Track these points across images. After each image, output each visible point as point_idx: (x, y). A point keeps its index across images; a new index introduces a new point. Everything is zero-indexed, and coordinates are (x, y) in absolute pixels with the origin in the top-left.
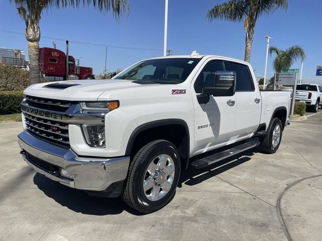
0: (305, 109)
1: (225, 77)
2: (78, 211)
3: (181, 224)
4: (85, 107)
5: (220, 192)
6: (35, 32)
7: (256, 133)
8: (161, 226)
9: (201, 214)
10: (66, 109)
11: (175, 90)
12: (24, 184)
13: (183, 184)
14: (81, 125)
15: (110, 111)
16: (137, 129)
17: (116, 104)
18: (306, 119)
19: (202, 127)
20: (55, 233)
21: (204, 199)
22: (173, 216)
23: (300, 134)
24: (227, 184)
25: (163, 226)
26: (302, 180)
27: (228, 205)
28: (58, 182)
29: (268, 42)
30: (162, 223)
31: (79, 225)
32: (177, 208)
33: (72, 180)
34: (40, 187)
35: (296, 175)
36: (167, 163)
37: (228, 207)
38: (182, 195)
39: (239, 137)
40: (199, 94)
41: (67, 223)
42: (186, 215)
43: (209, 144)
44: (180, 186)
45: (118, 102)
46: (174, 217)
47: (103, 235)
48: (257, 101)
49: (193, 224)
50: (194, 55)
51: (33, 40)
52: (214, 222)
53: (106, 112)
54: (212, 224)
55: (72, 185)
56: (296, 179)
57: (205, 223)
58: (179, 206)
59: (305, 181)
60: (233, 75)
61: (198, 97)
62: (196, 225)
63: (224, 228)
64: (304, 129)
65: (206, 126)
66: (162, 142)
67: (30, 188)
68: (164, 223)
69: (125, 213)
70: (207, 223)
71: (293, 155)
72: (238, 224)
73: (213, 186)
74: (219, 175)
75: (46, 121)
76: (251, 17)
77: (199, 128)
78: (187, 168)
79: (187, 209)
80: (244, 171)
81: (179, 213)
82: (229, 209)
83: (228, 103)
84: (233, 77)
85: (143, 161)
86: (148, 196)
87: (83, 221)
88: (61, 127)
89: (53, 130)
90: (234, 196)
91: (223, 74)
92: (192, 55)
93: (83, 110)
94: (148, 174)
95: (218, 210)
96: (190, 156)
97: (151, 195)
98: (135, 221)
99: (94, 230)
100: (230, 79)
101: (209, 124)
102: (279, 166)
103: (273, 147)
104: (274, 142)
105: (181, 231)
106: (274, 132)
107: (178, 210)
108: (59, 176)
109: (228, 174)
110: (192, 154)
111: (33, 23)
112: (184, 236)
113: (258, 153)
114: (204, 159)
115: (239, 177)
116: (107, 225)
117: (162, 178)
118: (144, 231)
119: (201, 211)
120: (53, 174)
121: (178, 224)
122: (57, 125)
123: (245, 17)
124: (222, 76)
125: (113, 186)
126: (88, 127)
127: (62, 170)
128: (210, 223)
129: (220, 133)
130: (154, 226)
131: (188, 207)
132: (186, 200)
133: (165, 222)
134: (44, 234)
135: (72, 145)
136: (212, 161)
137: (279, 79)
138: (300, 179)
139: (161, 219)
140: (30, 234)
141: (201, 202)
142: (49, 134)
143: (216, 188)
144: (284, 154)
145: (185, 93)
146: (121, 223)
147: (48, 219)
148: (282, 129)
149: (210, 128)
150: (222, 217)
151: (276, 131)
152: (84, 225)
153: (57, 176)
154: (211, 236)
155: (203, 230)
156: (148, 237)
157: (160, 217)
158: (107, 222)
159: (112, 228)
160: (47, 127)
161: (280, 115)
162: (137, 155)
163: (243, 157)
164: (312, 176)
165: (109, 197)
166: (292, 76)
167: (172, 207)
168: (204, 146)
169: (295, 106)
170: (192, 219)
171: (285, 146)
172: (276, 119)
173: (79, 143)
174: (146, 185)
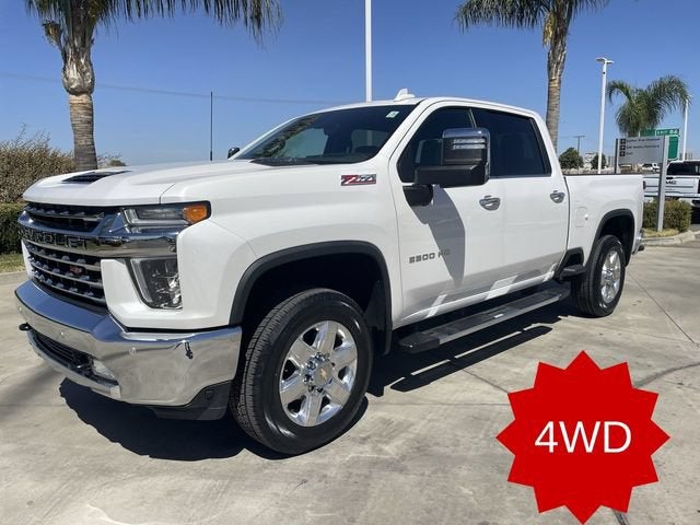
0: (689, 216)
1: (463, 141)
2: (141, 452)
3: (366, 477)
4: (135, 221)
5: (467, 404)
6: (83, 74)
7: (559, 270)
8: (320, 481)
9: (417, 455)
10: (93, 225)
11: (350, 177)
12: (39, 397)
13: (387, 388)
14: (127, 260)
15: (190, 225)
16: (256, 266)
17: (204, 208)
18: (693, 238)
19: (419, 258)
20: (82, 502)
21: (429, 421)
22: (353, 458)
23: (673, 271)
24: (487, 387)
25: (326, 482)
26: (664, 373)
27: (483, 432)
28: (89, 389)
29: (605, 70)
30: (325, 476)
31: (138, 483)
32: (364, 440)
33: (115, 383)
34: (71, 404)
35: (650, 362)
36: (338, 341)
37: (481, 436)
38: (380, 414)
39: (516, 281)
40: (411, 184)
41: (112, 479)
42: (382, 457)
43: (441, 297)
44: (379, 393)
45: (207, 204)
46: (355, 462)
47: (189, 502)
48: (558, 197)
49: (395, 475)
50: (403, 98)
51: (78, 90)
52: (443, 472)
53: (180, 228)
54: (440, 475)
55: (115, 393)
56: (651, 372)
57: (423, 475)
58: (369, 437)
59: (672, 375)
60: (483, 137)
61: (407, 191)
62: (401, 478)
63: (463, 485)
64: (685, 262)
65: (431, 256)
66: (323, 293)
67: (50, 405)
68: (328, 473)
69: (246, 456)
70: (427, 473)
71: (651, 318)
72: (499, 476)
73: (457, 391)
74: (471, 368)
75: (60, 254)
76: (557, 15)
77: (412, 260)
78: (387, 352)
79: (387, 443)
80: (531, 358)
81: (366, 452)
82: (484, 442)
83: (483, 203)
84: (483, 141)
85: (276, 337)
86: (294, 416)
87: (149, 473)
88: (89, 267)
89: (76, 275)
90: (500, 413)
91: (462, 135)
92: (398, 98)
93: (131, 226)
94: (291, 368)
95: (456, 444)
96: (395, 327)
97: (301, 413)
98: (267, 471)
99: (169, 494)
100: (476, 147)
101: (437, 250)
102: (614, 345)
103: (603, 302)
104: (607, 291)
105: (365, 493)
106: (604, 268)
107: (366, 446)
108: (91, 375)
109: (494, 364)
110: (398, 320)
111: (77, 55)
112: (369, 504)
113: (570, 317)
114: (431, 331)
115: (517, 370)
116: (202, 482)
117: (324, 373)
118: (282, 493)
119: (418, 448)
120: (79, 372)
121: (360, 476)
122: (79, 263)
123: (545, 17)
124: (458, 141)
125: (207, 394)
126: (142, 263)
127: (96, 362)
128: (434, 472)
129: (467, 272)
130: (306, 482)
131: (390, 438)
132: (387, 422)
133: (332, 472)
134: (59, 502)
135: (111, 306)
136: (450, 334)
137: (627, 151)
138: (659, 370)
139: (325, 466)
140: (30, 503)
141: (419, 428)
142: (68, 284)
143: (460, 397)
144: (629, 317)
145: (374, 181)
146: (232, 478)
147: (75, 469)
148: (625, 260)
149: (439, 261)
150: (463, 460)
151: (609, 266)
152: (150, 481)
153: (87, 376)
154: (431, 502)
155: (417, 490)
156: (287, 506)
157: (321, 461)
158: (201, 474)
159: (210, 489)
160: (65, 268)
161: (617, 229)
162: (263, 324)
163: (533, 326)
164: (688, 363)
165: (201, 418)
166: (657, 143)
167: (354, 439)
168: (429, 303)
169: (667, 209)
170: (395, 466)
171: (635, 299)
172: (609, 239)
173: (128, 300)
174: (287, 390)
